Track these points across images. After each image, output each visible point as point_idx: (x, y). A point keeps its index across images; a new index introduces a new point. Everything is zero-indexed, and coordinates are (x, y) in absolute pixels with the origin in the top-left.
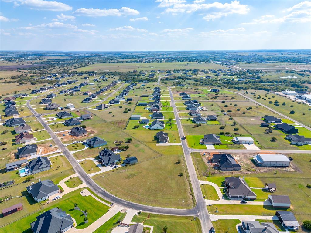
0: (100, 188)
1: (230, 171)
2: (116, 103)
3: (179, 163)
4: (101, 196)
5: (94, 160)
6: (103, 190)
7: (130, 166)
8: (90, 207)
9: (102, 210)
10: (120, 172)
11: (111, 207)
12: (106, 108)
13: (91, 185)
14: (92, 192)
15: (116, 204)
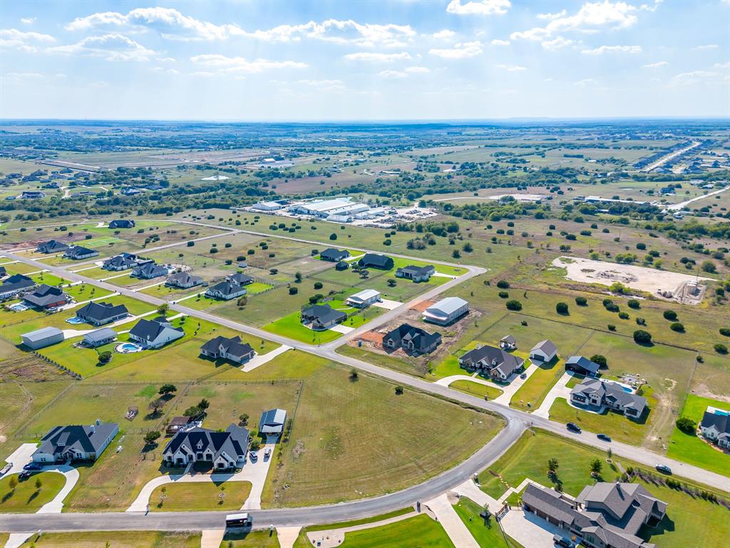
3: (355, 375)
9: (423, 528)
10: (296, 455)
11: (422, 512)
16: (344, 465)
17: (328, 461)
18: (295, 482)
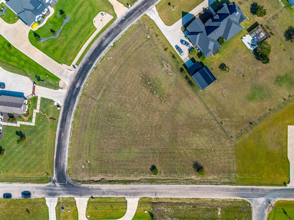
6: (109, 46)
9: (65, 55)
11: (72, 66)
16: (133, 73)
17: (144, 70)
18: (146, 43)
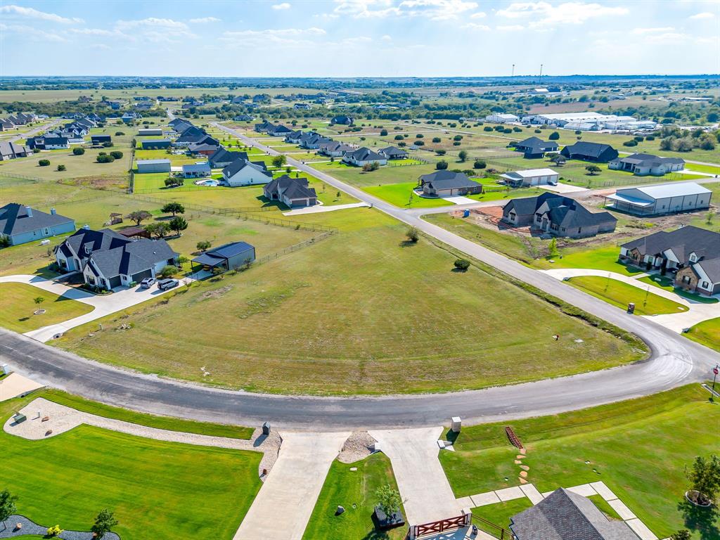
0: (133, 374)
1: (592, 236)
2: (56, 146)
3: (414, 240)
4: (157, 410)
5: (33, 281)
6: (158, 380)
7: (233, 274)
8: (113, 489)
9: (216, 480)
10: (201, 298)
11: (259, 449)
12: (19, 155)
13: (61, 374)
14: (87, 403)
15: (283, 425)
